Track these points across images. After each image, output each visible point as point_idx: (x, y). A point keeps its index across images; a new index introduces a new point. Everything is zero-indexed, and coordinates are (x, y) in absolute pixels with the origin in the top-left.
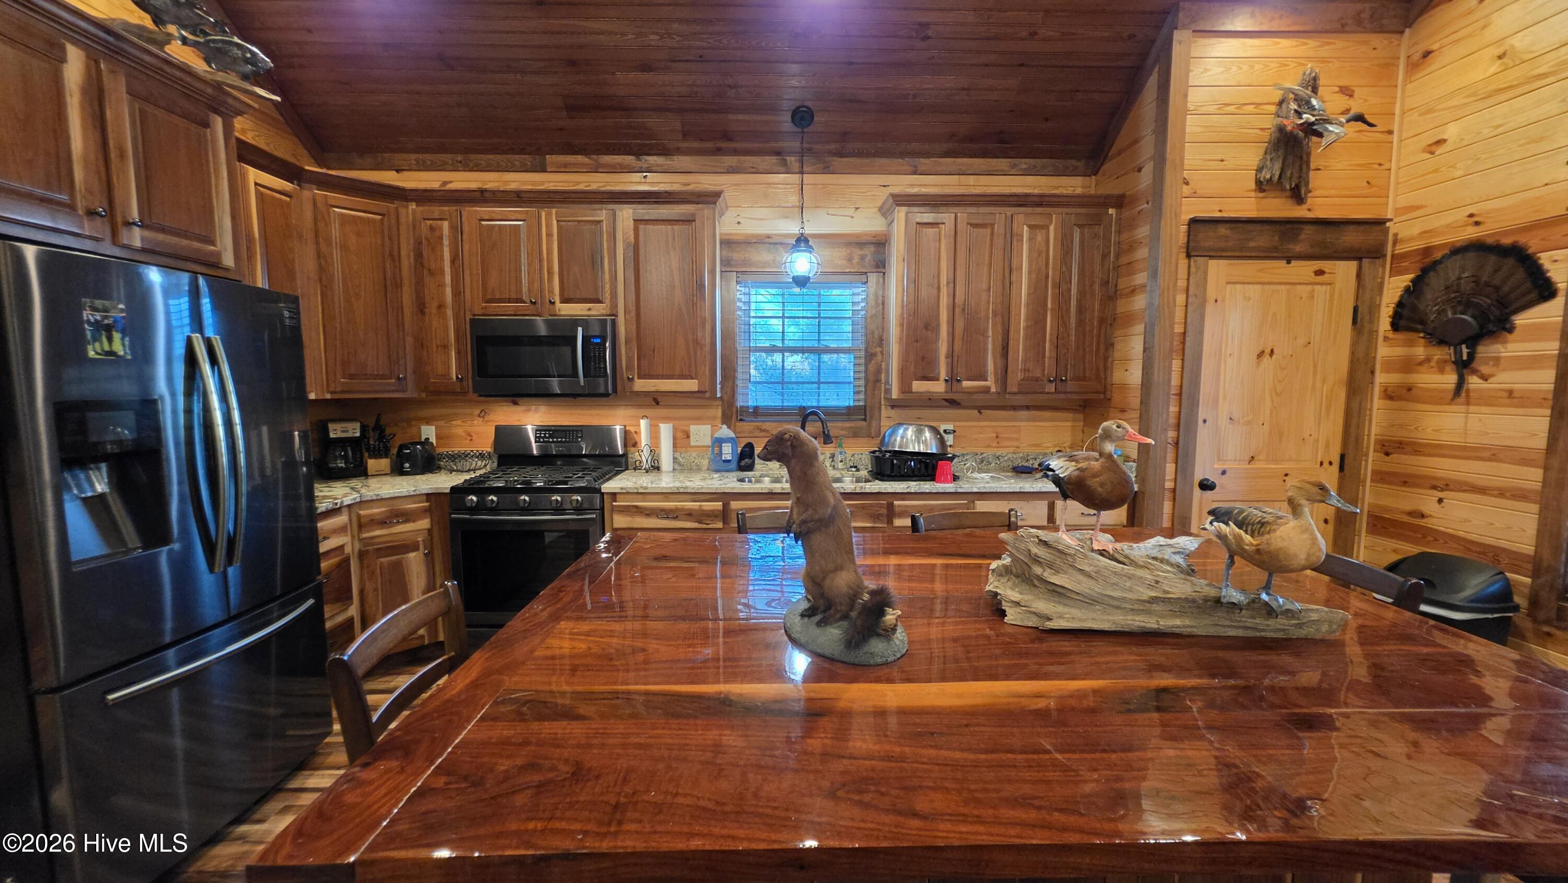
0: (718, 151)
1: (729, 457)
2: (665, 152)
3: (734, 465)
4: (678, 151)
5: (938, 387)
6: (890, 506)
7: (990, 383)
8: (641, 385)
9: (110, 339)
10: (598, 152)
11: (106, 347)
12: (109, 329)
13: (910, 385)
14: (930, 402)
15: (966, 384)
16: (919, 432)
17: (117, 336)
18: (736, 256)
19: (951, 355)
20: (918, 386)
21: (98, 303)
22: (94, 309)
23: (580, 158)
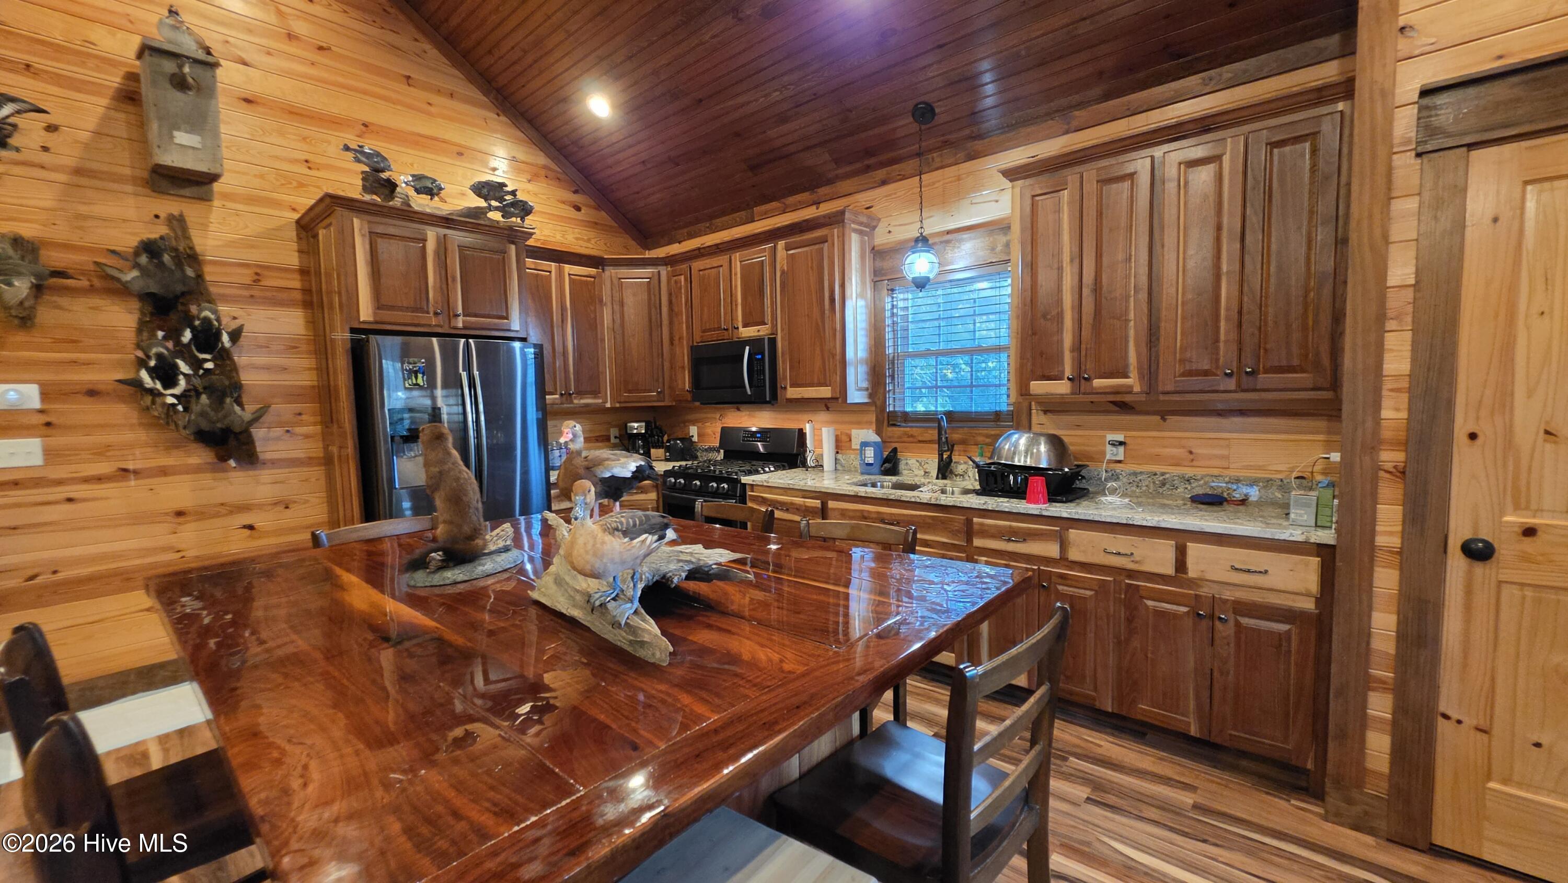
0: (868, 169)
1: (871, 461)
2: (830, 182)
3: (876, 469)
4: (838, 178)
5: (1061, 387)
6: (969, 522)
7: (1133, 381)
8: (793, 393)
9: (416, 378)
10: (784, 196)
11: (414, 382)
12: (416, 373)
13: (1028, 386)
14: (1052, 407)
15: (1098, 383)
16: (1032, 443)
17: (420, 376)
18: (886, 264)
19: (1077, 348)
20: (1038, 387)
21: (411, 360)
22: (409, 363)
23: (774, 204)
